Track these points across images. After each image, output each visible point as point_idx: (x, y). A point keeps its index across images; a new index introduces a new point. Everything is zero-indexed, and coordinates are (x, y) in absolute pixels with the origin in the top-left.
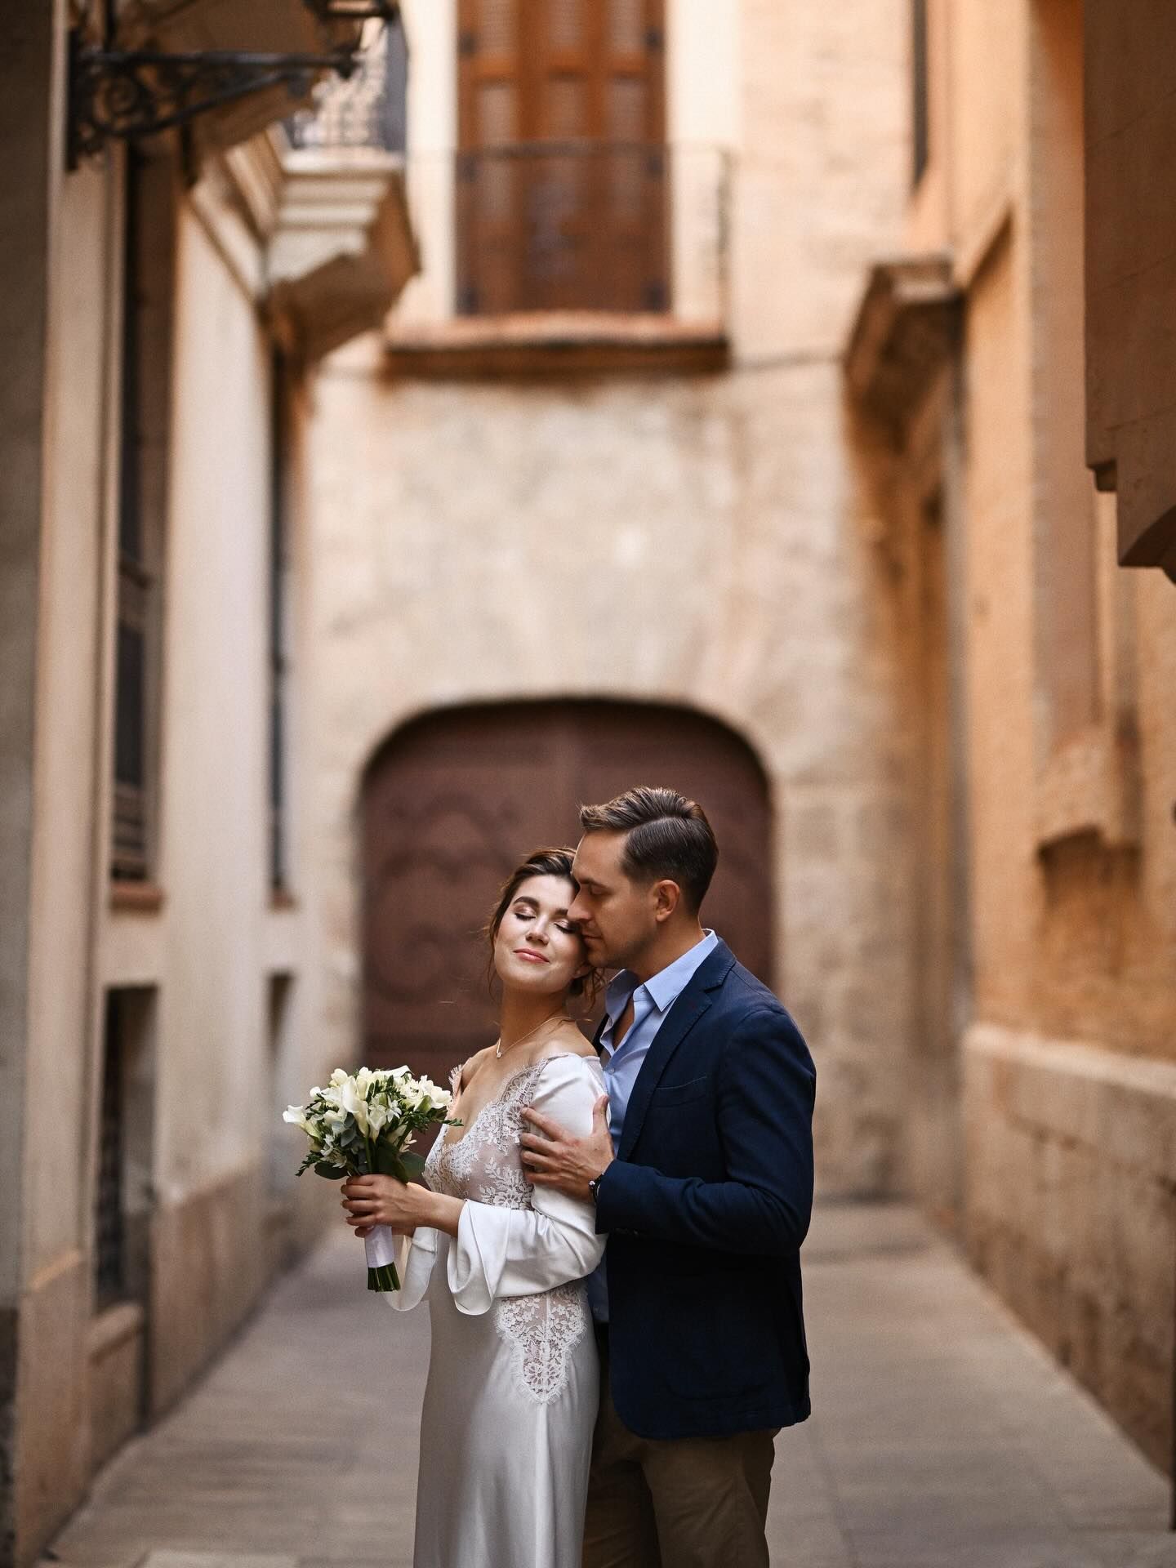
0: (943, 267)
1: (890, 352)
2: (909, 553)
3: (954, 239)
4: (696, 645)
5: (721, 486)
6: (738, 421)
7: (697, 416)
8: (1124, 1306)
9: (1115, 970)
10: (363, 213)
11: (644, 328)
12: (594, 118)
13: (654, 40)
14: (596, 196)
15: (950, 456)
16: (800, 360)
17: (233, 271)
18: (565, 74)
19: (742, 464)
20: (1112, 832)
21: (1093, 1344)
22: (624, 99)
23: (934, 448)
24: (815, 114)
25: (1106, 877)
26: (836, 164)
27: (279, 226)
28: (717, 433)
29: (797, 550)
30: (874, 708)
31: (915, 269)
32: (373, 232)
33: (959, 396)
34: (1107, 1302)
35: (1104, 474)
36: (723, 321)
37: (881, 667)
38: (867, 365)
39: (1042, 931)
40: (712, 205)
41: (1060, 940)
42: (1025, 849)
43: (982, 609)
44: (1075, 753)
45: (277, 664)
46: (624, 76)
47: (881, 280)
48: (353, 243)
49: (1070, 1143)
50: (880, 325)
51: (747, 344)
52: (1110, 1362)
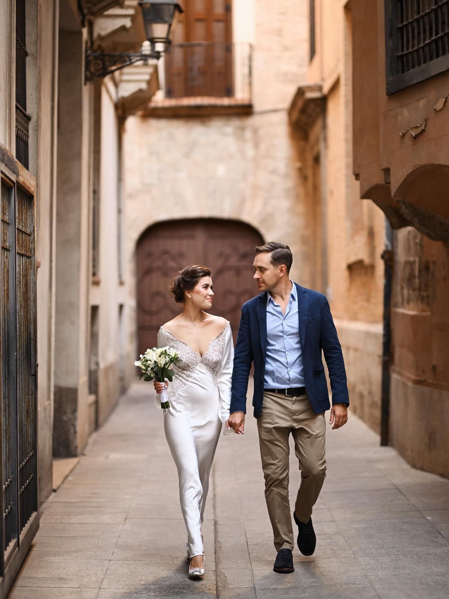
0: (320, 88)
1: (303, 111)
2: (309, 173)
3: (323, 80)
4: (242, 201)
5: (250, 152)
6: (255, 131)
7: (243, 129)
8: (370, 393)
9: (368, 300)
10: (147, 77)
11: (226, 101)
12: (209, 35)
13: (228, 9)
14: (210, 59)
15: (322, 145)
16: (275, 111)
17: (111, 97)
18: (199, 20)
19: (257, 145)
20: (367, 261)
21: (362, 406)
22: (218, 28)
23: (317, 141)
24: (279, 32)
25: (366, 273)
26: (286, 49)
27: (122, 81)
28: (248, 134)
29: (274, 172)
30: (299, 221)
31: (311, 88)
32: (149, 82)
33: (324, 127)
34: (365, 393)
35: (357, 176)
36: (250, 100)
37: (301, 208)
38: (296, 115)
39: (349, 290)
40: (247, 62)
41: (354, 292)
42: (344, 266)
43: (332, 193)
44: (357, 238)
45: (119, 211)
46: (219, 21)
47: (300, 92)
48: (144, 86)
49: (356, 350)
50: (300, 104)
51: (257, 107)
52: (367, 409)
